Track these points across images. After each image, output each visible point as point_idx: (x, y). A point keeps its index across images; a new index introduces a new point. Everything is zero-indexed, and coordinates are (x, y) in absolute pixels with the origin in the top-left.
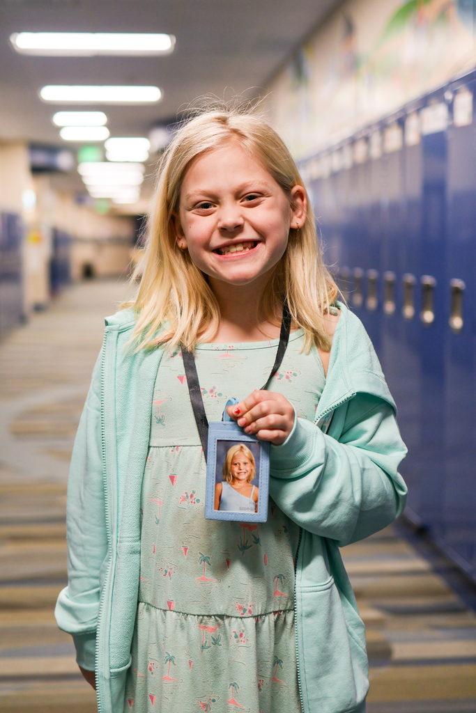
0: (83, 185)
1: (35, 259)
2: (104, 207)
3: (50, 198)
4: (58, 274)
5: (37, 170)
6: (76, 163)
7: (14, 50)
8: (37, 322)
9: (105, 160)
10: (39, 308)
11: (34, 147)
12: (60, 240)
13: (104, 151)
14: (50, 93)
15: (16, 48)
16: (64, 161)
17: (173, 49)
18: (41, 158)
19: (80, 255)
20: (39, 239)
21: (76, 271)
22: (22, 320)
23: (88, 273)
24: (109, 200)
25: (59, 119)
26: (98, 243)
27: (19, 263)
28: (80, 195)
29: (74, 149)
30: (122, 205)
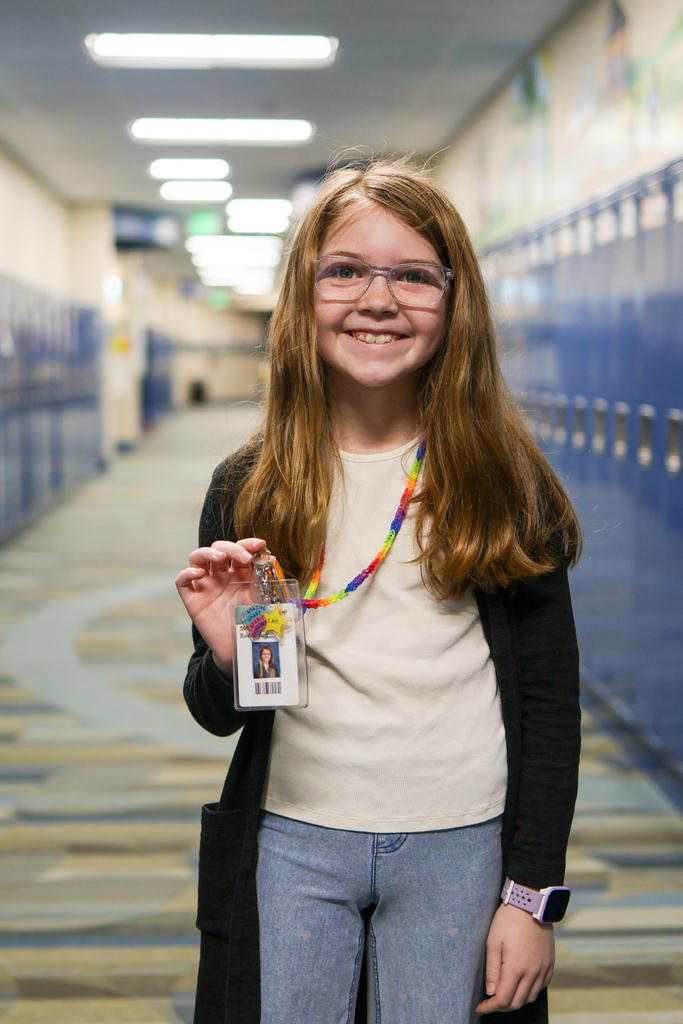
0: (194, 268)
1: (120, 375)
2: (220, 300)
3: (143, 288)
4: (153, 397)
5: (124, 245)
6: (183, 236)
7: (90, 58)
8: (121, 468)
9: (226, 232)
10: (124, 448)
11: (121, 211)
12: (156, 348)
13: (225, 218)
14: (146, 129)
15: (94, 57)
16: (164, 231)
17: (333, 58)
18: (132, 228)
19: (185, 370)
20: (126, 347)
21: (180, 392)
22: (101, 466)
23: (199, 395)
24: (229, 289)
25: (159, 168)
26: (213, 352)
27: (96, 381)
28: (188, 283)
29: (180, 214)
30: (250, 296)
